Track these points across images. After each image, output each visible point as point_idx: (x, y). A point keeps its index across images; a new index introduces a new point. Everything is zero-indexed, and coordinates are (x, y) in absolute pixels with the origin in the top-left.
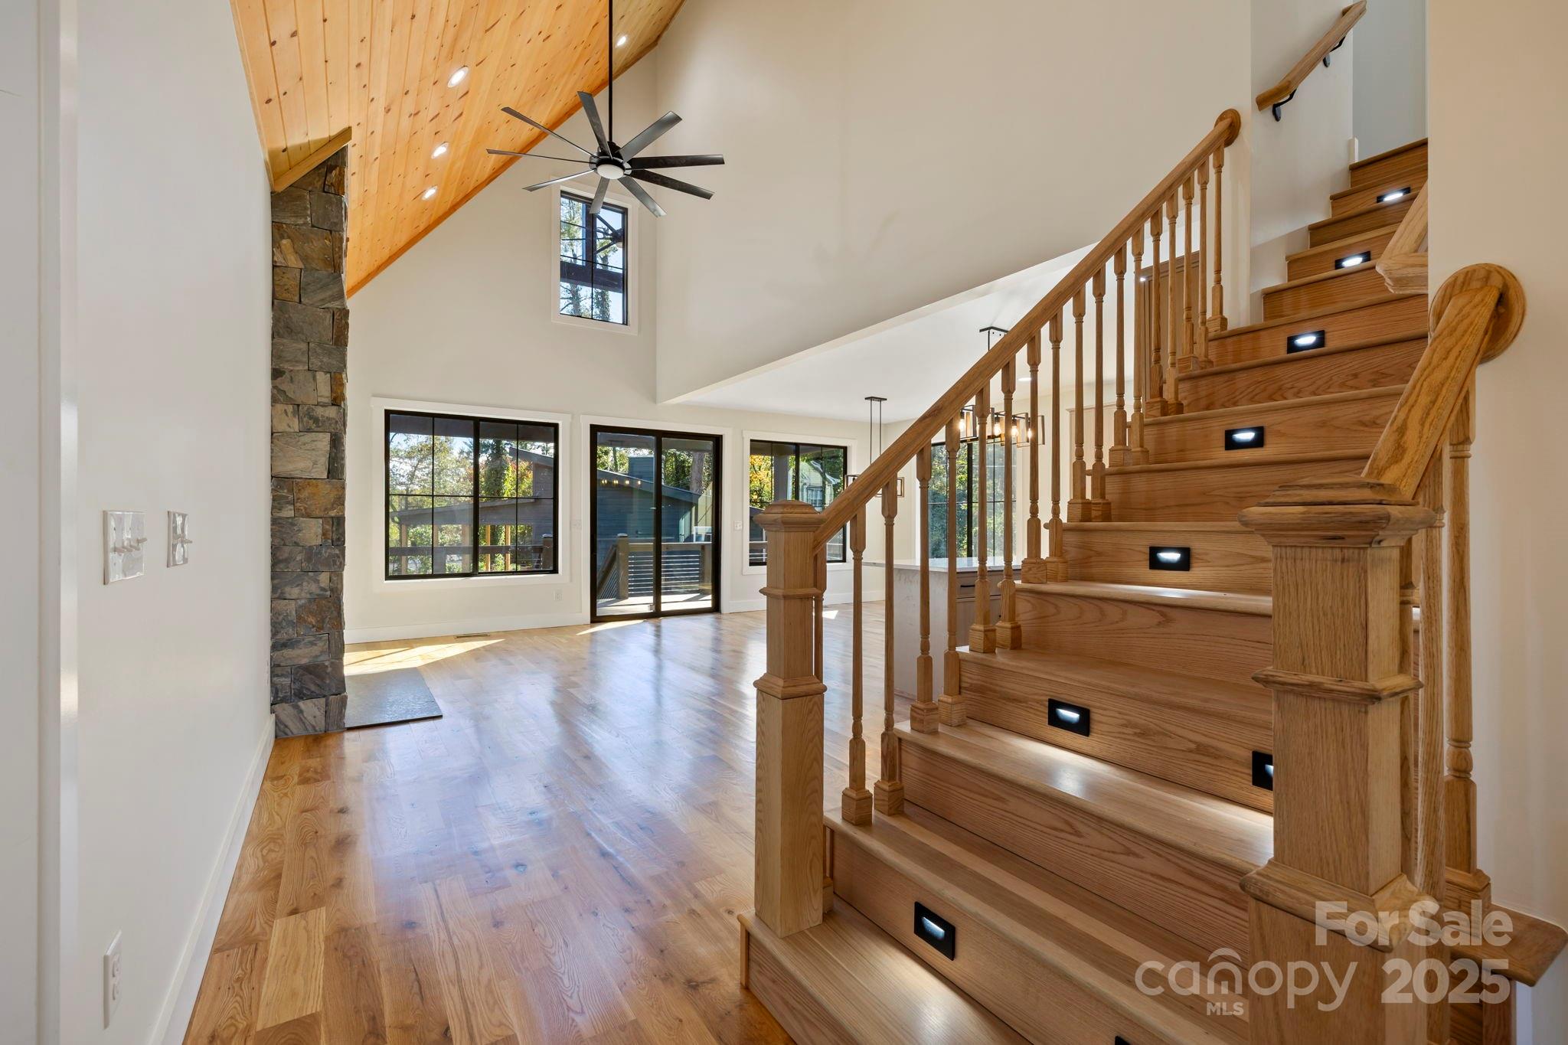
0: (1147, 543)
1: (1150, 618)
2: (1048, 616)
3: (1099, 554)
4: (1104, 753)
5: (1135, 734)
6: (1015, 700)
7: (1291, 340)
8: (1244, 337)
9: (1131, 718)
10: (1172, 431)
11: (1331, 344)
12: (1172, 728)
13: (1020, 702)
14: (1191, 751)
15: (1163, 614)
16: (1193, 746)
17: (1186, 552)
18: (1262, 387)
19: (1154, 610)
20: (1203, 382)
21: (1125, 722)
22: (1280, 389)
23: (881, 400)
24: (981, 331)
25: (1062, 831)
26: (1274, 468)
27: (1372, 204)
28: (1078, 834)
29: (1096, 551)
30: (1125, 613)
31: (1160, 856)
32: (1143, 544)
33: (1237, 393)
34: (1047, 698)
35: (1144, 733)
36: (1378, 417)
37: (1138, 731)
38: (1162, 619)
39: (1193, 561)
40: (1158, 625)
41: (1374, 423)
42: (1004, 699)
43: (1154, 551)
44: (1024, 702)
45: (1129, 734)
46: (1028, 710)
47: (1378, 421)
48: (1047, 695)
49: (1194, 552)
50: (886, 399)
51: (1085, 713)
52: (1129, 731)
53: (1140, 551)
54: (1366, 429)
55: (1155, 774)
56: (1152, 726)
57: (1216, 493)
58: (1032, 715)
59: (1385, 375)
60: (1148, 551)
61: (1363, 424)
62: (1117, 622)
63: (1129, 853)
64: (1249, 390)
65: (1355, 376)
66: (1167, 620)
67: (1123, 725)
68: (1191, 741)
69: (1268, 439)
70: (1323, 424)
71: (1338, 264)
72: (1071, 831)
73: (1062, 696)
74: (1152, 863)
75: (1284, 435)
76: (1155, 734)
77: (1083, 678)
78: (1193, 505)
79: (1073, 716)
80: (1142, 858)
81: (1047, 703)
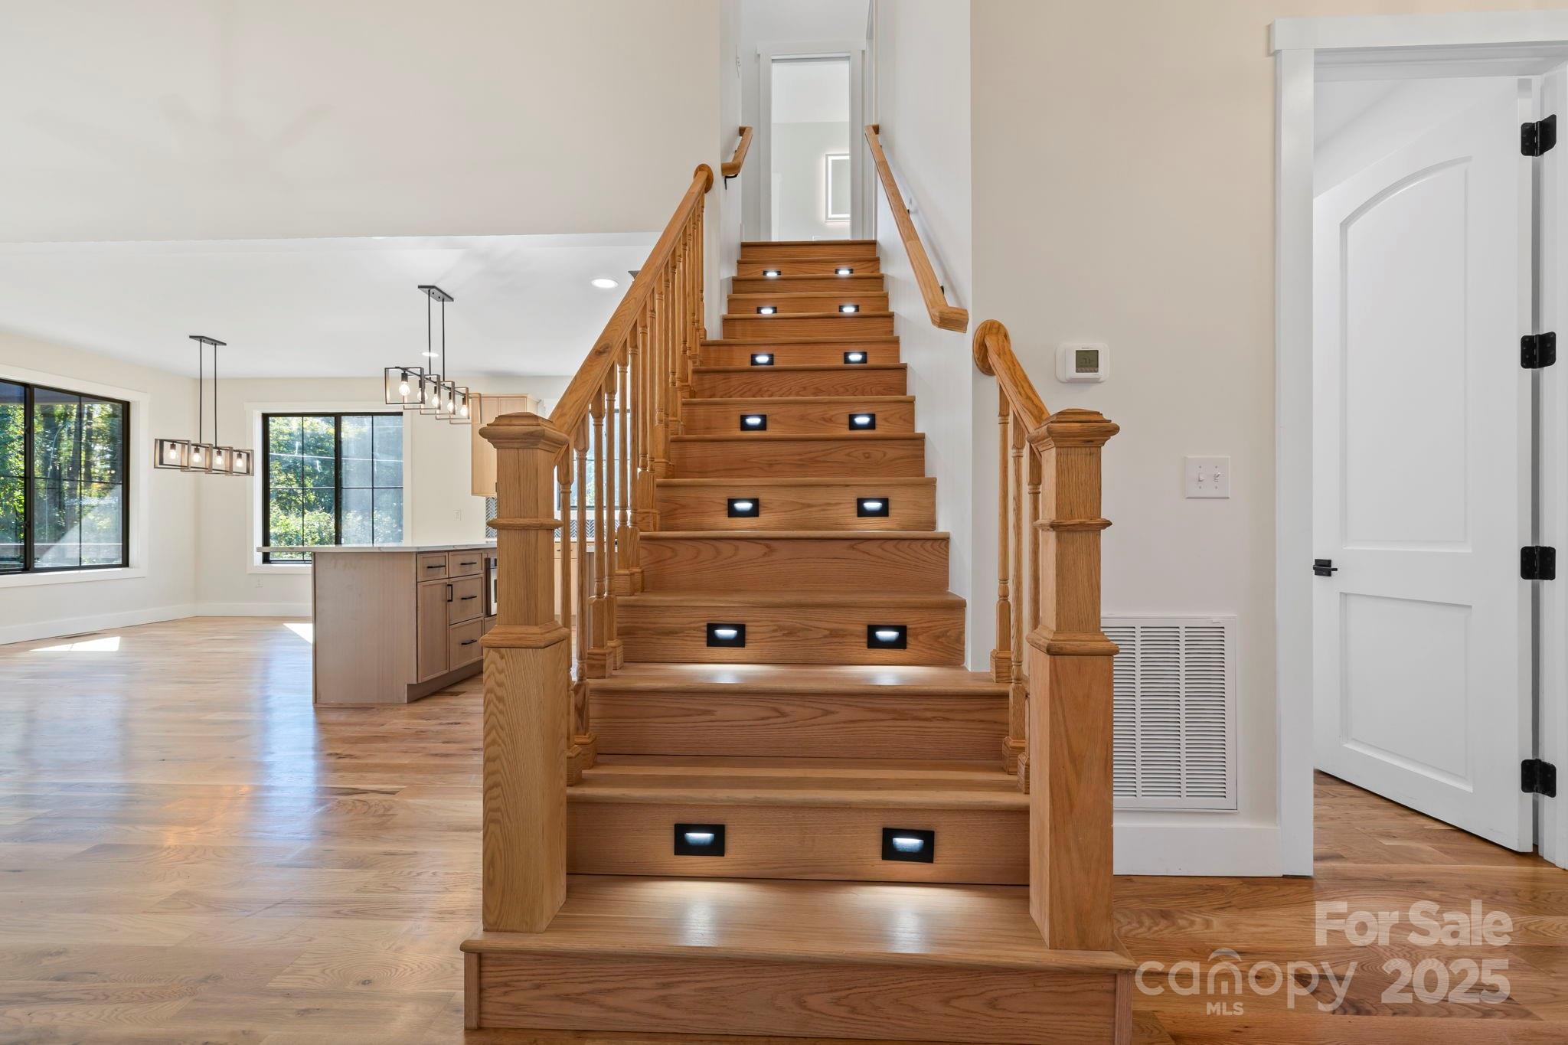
0: (725, 496)
1: (757, 550)
2: (665, 560)
3: (683, 507)
4: (758, 657)
5: (784, 635)
6: (670, 633)
7: (753, 357)
8: (722, 348)
9: (781, 623)
10: (701, 411)
11: (777, 365)
12: (811, 623)
13: (676, 633)
14: (825, 637)
15: (768, 546)
16: (827, 632)
17: (755, 502)
18: (749, 387)
19: (760, 544)
20: (707, 376)
21: (775, 628)
22: (760, 390)
23: (215, 343)
24: (420, 287)
25: (769, 718)
26: (792, 444)
27: (760, 275)
28: (783, 715)
29: (680, 505)
30: (737, 549)
31: (850, 706)
32: (721, 497)
33: (731, 390)
34: (705, 624)
35: (791, 632)
36: (832, 416)
37: (786, 632)
38: (767, 550)
39: (761, 509)
40: (764, 555)
41: (830, 419)
42: (659, 634)
43: (731, 502)
44: (680, 633)
45: (778, 637)
46: (686, 638)
47: (833, 419)
48: (703, 621)
49: (761, 502)
50: (225, 344)
51: (741, 628)
52: (778, 634)
53: (719, 503)
54: (826, 424)
55: (800, 661)
56: (798, 625)
57: (753, 460)
58: (689, 643)
59: (822, 391)
60: (726, 503)
61: (824, 420)
62: (731, 557)
63: (827, 713)
64: (740, 388)
65: (805, 388)
66: (771, 550)
67: (776, 631)
68: (825, 629)
69: (769, 424)
70: (802, 418)
71: (759, 310)
72: (777, 714)
73: (720, 618)
74: (845, 713)
75: (779, 423)
76: (799, 631)
77: (741, 599)
78: (736, 469)
79: (730, 633)
80: (837, 712)
81: (705, 629)
